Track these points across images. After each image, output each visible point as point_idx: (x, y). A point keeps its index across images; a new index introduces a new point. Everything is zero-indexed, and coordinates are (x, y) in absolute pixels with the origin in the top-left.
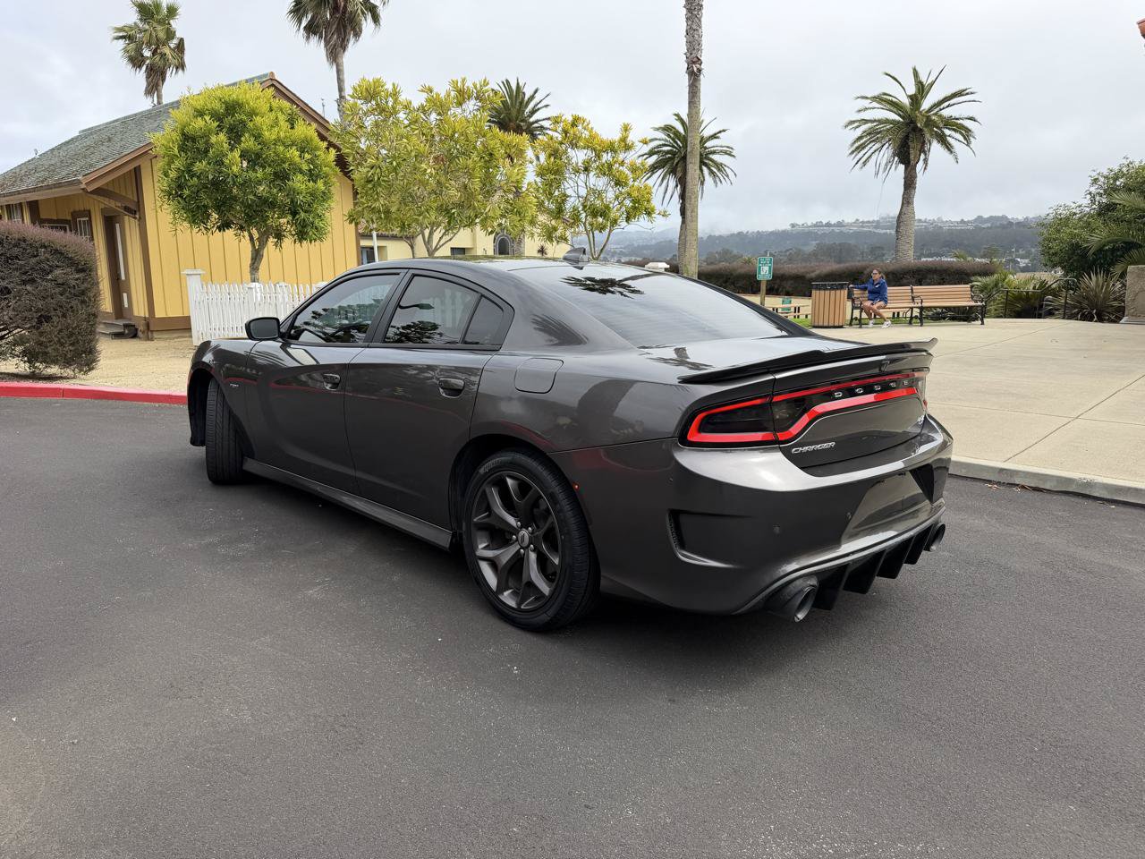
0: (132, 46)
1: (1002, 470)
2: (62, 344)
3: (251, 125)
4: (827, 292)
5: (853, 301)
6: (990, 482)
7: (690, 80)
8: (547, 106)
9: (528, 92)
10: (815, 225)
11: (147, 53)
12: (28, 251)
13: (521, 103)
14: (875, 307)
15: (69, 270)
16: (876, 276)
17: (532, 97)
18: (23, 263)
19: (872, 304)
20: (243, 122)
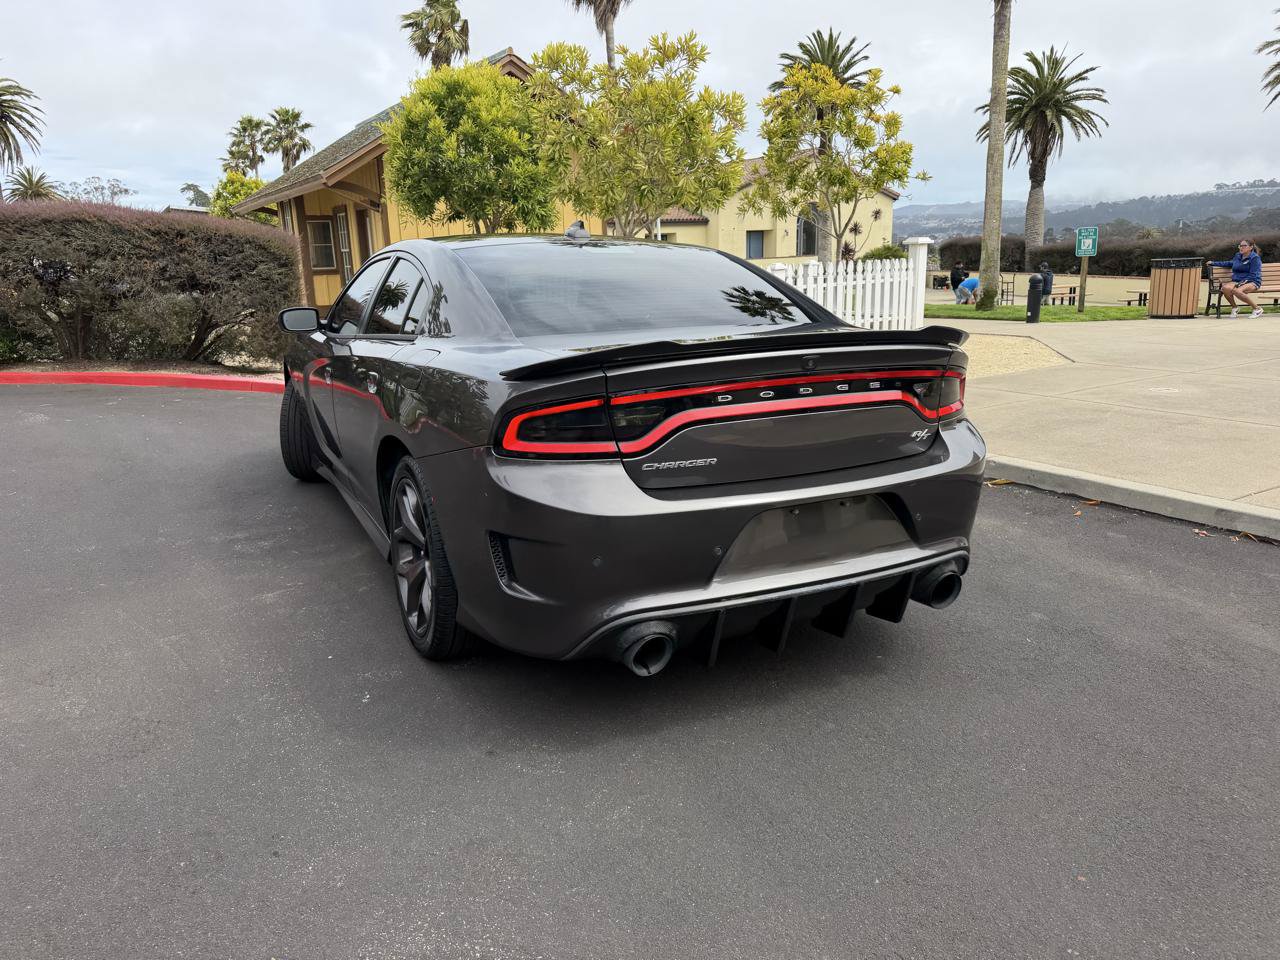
0: (419, 33)
1: (1220, 511)
2: (267, 339)
3: (469, 106)
4: (1171, 271)
5: (1211, 283)
6: (1201, 526)
7: (996, 7)
8: (866, 58)
9: (842, 44)
10: (1253, 185)
11: (433, 39)
12: (235, 247)
13: (834, 57)
14: (1240, 290)
15: (272, 264)
16: (1245, 249)
17: (848, 49)
18: (228, 258)
19: (1237, 286)
20: (462, 104)
